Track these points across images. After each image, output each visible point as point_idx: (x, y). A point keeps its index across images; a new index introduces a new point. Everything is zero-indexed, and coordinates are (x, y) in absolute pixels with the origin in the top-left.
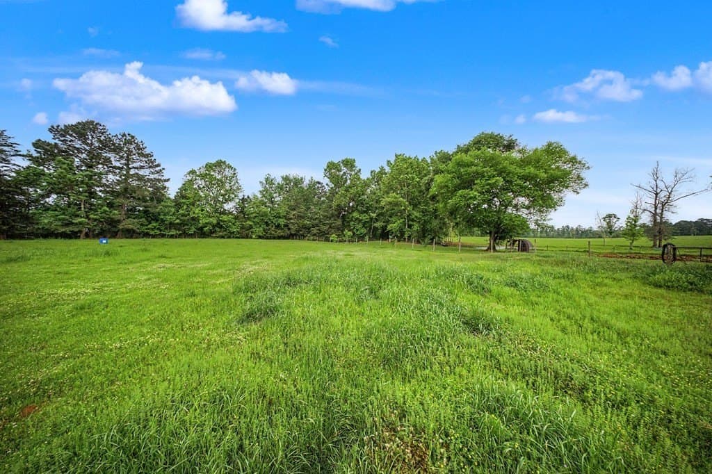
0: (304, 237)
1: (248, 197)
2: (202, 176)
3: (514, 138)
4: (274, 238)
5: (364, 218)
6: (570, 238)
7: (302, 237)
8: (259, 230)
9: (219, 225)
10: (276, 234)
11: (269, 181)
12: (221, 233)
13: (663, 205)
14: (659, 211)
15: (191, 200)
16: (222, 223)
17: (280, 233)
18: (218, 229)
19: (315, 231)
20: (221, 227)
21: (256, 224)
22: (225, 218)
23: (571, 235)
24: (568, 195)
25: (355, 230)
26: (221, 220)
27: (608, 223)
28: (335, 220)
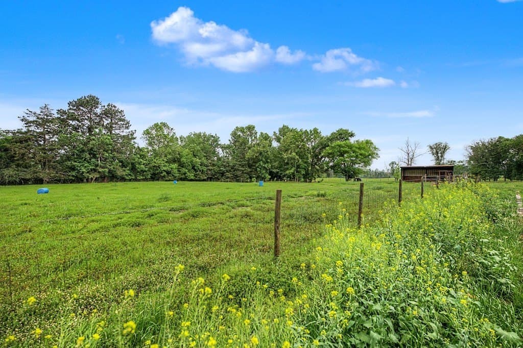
0: (219, 179)
3: (353, 132)
6: (371, 178)
7: (218, 179)
8: (191, 175)
13: (412, 159)
14: (410, 163)
17: (203, 177)
23: (372, 176)
24: (374, 160)
27: (392, 167)
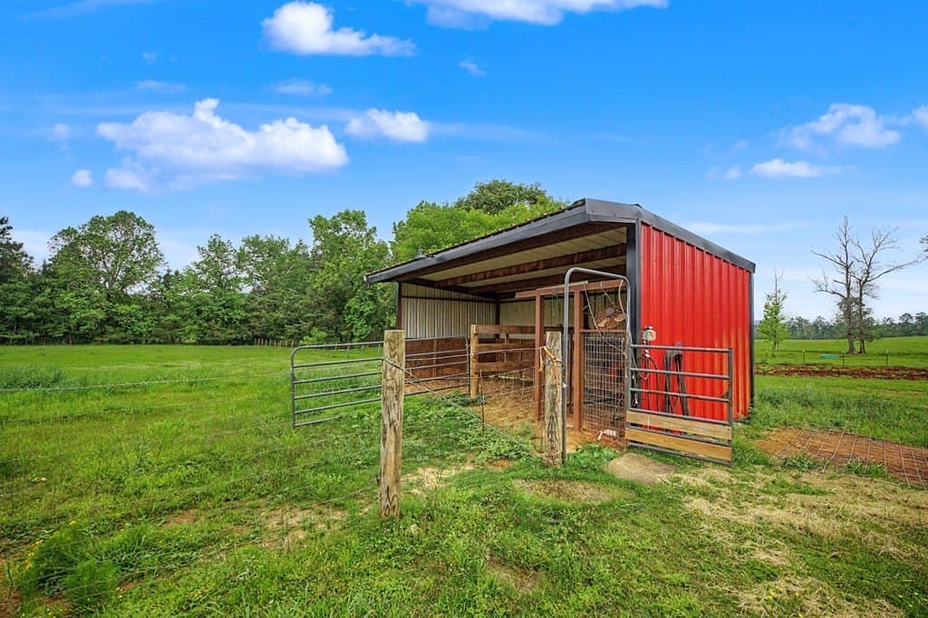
1: (177, 273)
2: (88, 239)
4: (217, 343)
5: (368, 309)
9: (110, 320)
10: (222, 337)
11: (217, 247)
12: (114, 336)
13: (862, 283)
15: (62, 280)
16: (116, 318)
17: (230, 333)
18: (110, 329)
19: (290, 329)
20: (116, 324)
21: (184, 318)
22: (123, 308)
25: (353, 330)
26: (116, 313)
28: (322, 311)
